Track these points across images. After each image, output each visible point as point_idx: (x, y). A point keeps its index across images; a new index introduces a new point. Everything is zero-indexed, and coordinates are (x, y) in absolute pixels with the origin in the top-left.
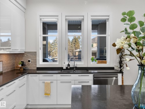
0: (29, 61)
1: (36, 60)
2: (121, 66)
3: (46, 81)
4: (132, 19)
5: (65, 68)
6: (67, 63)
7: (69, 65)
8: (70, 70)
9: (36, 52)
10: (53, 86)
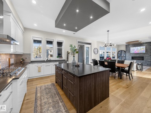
0: (26, 58)
1: (30, 57)
2: (67, 59)
3: (39, 66)
4: (72, 47)
5: (46, 61)
6: (47, 59)
7: (48, 59)
8: (48, 61)
9: (30, 54)
10: (42, 68)
